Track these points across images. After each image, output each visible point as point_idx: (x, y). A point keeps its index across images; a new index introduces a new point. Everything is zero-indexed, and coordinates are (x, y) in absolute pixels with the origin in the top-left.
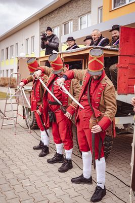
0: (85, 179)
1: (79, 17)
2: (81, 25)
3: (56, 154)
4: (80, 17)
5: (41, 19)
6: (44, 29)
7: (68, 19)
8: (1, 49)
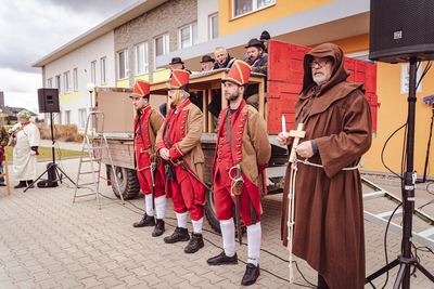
0: (228, 258)
1: (179, 28)
2: (182, 40)
3: (178, 228)
4: (181, 28)
6: (121, 47)
7: (162, 31)
8: (48, 77)
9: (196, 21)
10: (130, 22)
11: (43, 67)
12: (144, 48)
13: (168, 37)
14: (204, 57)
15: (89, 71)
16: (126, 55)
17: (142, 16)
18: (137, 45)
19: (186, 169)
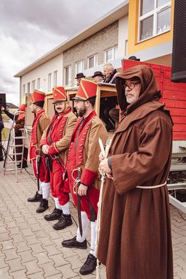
0: (78, 243)
1: (105, 50)
2: (107, 59)
3: (56, 209)
4: (107, 50)
5: (65, 52)
6: (68, 64)
7: (94, 52)
8: (23, 84)
9: (117, 45)
10: (73, 46)
11: (21, 77)
12: (82, 64)
15: (47, 81)
16: (70, 69)
17: (80, 43)
18: (77, 62)
19: (60, 163)
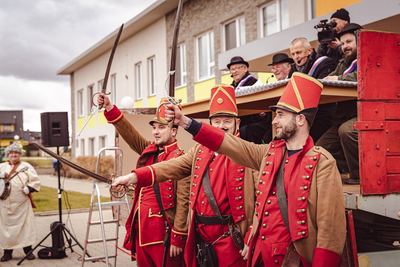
1: (259, 7)
2: (265, 25)
4: (263, 6)
5: (168, 15)
8: (77, 88)
11: (72, 74)
12: (208, 40)
13: (243, 19)
14: (276, 56)
15: (131, 78)
16: (183, 51)
18: (198, 35)
